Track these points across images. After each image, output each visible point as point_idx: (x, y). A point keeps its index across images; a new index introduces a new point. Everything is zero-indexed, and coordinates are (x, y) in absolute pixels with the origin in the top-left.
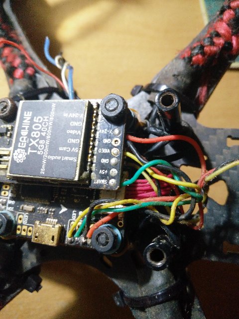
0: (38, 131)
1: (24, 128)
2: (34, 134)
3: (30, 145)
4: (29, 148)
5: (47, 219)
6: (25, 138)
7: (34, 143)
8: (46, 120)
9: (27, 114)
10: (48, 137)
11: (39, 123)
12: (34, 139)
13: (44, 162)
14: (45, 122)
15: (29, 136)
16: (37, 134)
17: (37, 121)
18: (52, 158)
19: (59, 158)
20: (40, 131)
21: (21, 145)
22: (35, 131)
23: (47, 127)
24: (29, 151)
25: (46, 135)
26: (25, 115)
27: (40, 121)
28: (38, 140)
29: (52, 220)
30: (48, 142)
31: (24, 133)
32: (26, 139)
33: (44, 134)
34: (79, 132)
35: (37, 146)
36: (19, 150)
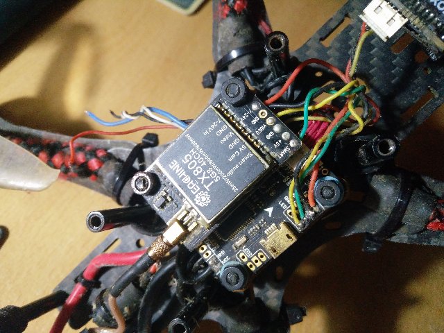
0: (197, 166)
1: (183, 177)
2: (197, 172)
3: (202, 183)
4: (205, 185)
5: (266, 232)
6: (192, 182)
7: (203, 178)
8: (194, 153)
9: (172, 165)
10: (211, 162)
11: (190, 161)
12: (201, 175)
13: (228, 181)
14: (195, 154)
15: (193, 178)
16: (199, 170)
17: (188, 161)
18: (231, 173)
19: (237, 166)
20: (198, 165)
21: (194, 191)
22: (195, 169)
23: (202, 156)
24: (207, 187)
25: (207, 163)
26: (171, 167)
27: (191, 158)
28: (204, 173)
29: (270, 228)
30: (215, 166)
31: (187, 180)
32: (194, 182)
33: (204, 164)
34: (230, 133)
35: (208, 177)
36: (197, 196)
